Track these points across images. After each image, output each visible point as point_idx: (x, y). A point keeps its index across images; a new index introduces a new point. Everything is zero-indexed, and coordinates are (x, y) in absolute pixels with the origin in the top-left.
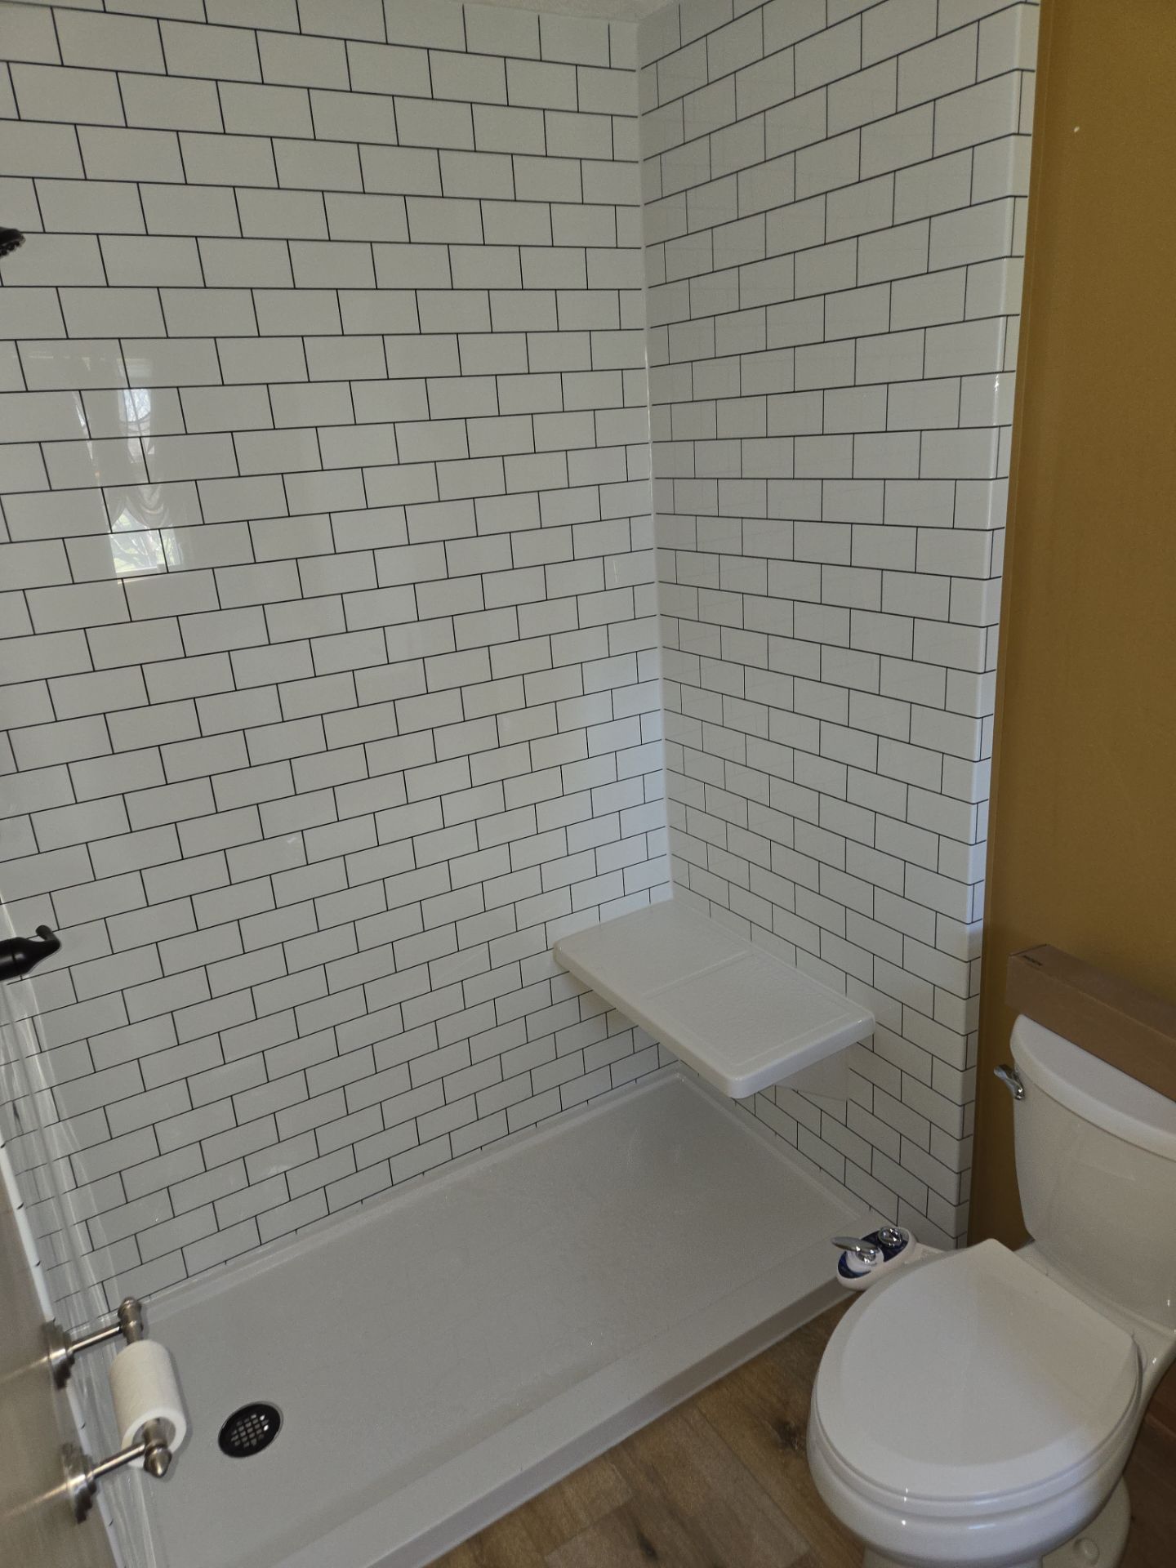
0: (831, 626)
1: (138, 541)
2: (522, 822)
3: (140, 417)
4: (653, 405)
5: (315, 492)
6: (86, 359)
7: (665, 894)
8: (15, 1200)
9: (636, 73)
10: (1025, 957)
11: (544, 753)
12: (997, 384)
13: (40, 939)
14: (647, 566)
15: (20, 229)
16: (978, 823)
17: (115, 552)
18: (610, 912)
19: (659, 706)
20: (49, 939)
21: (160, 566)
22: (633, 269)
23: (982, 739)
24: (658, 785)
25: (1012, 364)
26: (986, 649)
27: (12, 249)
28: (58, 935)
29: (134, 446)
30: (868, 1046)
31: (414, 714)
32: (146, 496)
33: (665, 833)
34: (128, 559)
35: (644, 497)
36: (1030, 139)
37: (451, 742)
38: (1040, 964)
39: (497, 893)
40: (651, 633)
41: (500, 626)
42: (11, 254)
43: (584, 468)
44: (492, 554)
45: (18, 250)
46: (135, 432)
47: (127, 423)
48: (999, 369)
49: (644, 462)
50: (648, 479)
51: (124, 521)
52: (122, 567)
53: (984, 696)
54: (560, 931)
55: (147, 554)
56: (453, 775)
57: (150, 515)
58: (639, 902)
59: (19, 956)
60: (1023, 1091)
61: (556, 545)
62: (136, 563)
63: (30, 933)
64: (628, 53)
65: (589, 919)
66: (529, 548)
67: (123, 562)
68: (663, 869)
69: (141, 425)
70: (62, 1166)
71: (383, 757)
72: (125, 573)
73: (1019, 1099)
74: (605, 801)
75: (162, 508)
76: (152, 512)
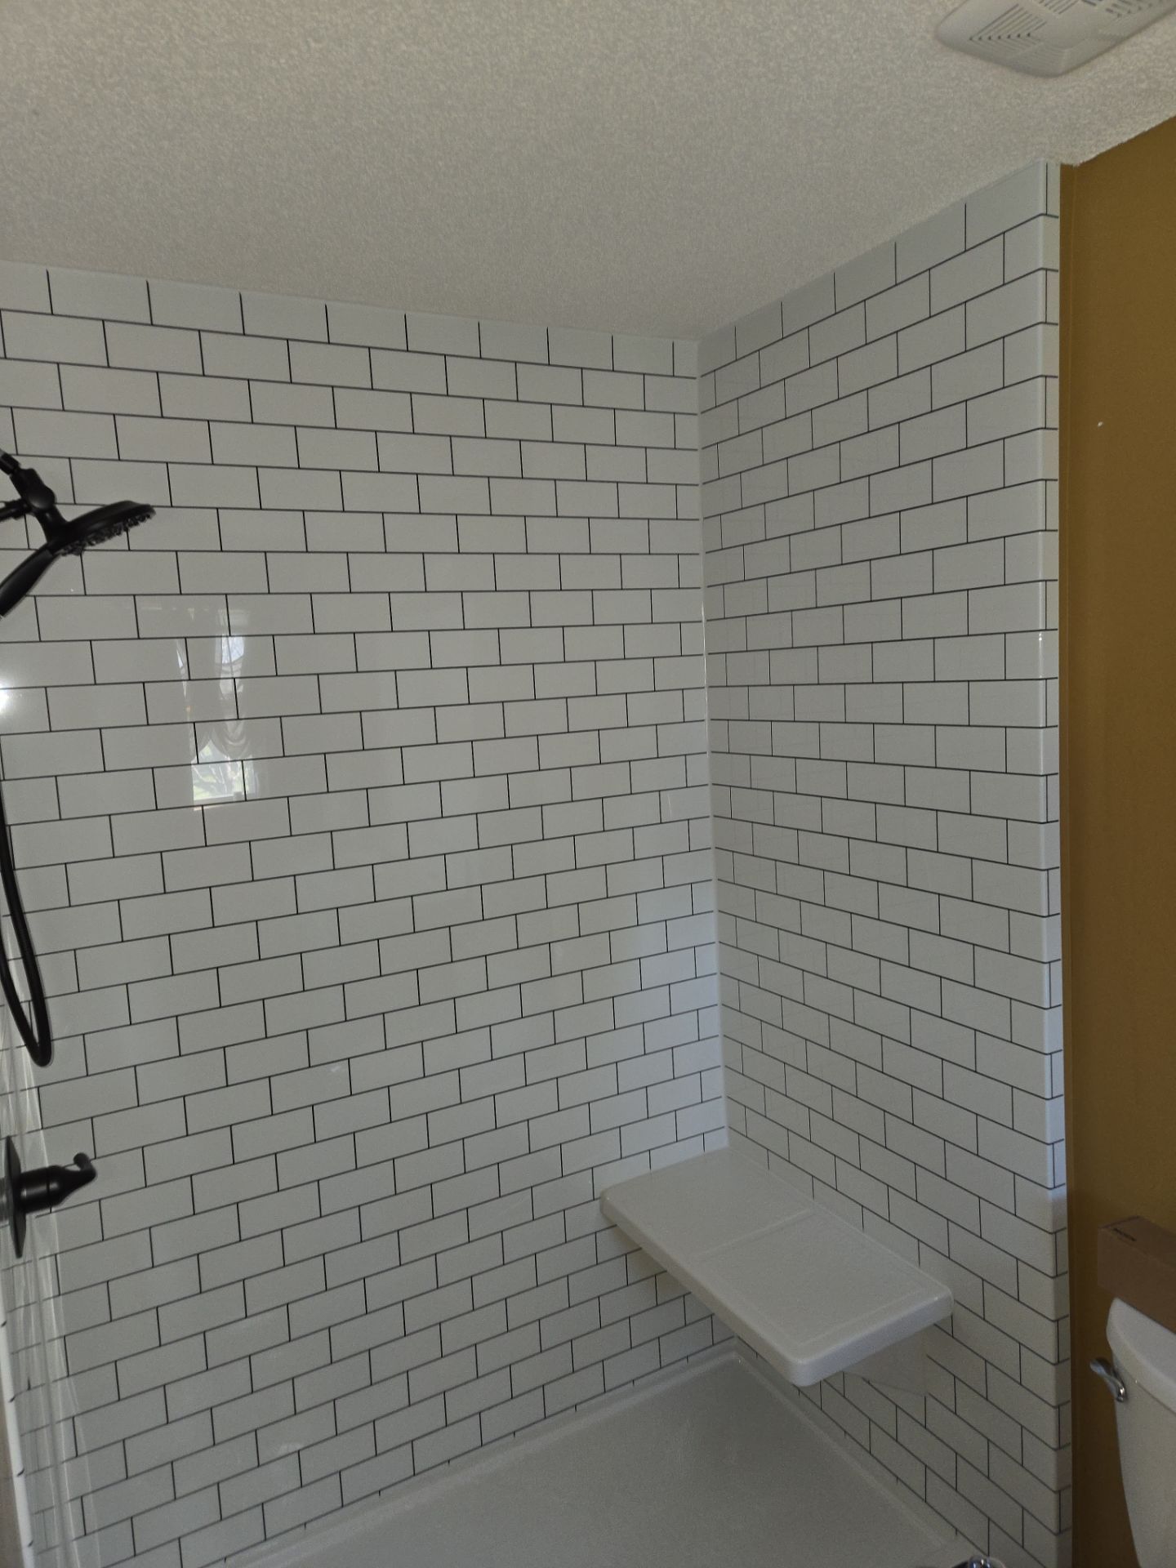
0: (890, 864)
1: (218, 772)
2: (571, 1057)
3: (233, 659)
4: (709, 654)
5: (388, 729)
6: (191, 610)
7: (720, 1141)
8: (16, 1465)
9: (697, 380)
10: (1116, 1230)
11: (596, 985)
12: (1040, 639)
13: (76, 1168)
14: (702, 802)
15: (151, 504)
16: (1052, 1075)
17: (195, 781)
18: (662, 1159)
19: (714, 939)
20: (85, 1168)
21: (238, 794)
22: (692, 537)
23: (1051, 985)
24: (712, 1022)
25: (1054, 622)
26: (1048, 893)
27: (143, 520)
28: (95, 1164)
29: (226, 687)
30: (946, 1329)
31: (469, 941)
32: (229, 729)
33: (720, 1072)
34: (206, 786)
35: (700, 736)
36: (1057, 433)
37: (503, 970)
38: (1133, 1240)
39: (544, 1133)
40: (706, 865)
41: (557, 855)
42: (142, 525)
43: (643, 709)
44: (552, 786)
45: (148, 521)
46: (227, 673)
47: (221, 665)
48: (1041, 627)
49: (700, 705)
50: (703, 720)
51: (207, 752)
52: (200, 795)
53: (1049, 940)
54: (610, 1177)
55: (224, 782)
56: (504, 1004)
57: (231, 745)
58: (692, 1149)
59: (54, 1186)
60: (1125, 1391)
61: (614, 780)
62: (211, 791)
63: (66, 1161)
64: (688, 363)
65: (637, 1167)
66: (588, 782)
67: (200, 790)
68: (718, 1114)
69: (234, 667)
70: (63, 1430)
71: (435, 984)
72: (203, 800)
73: (1119, 1401)
74: (658, 1036)
75: (242, 742)
76: (235, 744)
